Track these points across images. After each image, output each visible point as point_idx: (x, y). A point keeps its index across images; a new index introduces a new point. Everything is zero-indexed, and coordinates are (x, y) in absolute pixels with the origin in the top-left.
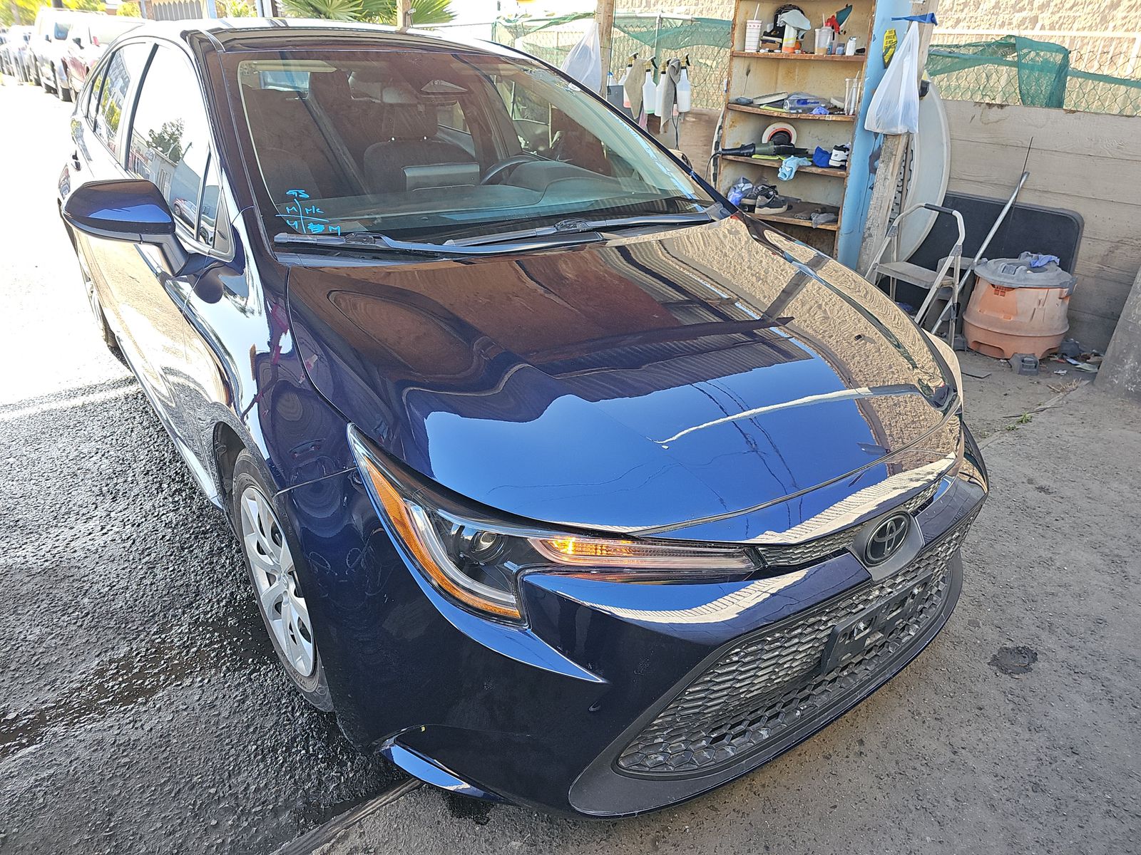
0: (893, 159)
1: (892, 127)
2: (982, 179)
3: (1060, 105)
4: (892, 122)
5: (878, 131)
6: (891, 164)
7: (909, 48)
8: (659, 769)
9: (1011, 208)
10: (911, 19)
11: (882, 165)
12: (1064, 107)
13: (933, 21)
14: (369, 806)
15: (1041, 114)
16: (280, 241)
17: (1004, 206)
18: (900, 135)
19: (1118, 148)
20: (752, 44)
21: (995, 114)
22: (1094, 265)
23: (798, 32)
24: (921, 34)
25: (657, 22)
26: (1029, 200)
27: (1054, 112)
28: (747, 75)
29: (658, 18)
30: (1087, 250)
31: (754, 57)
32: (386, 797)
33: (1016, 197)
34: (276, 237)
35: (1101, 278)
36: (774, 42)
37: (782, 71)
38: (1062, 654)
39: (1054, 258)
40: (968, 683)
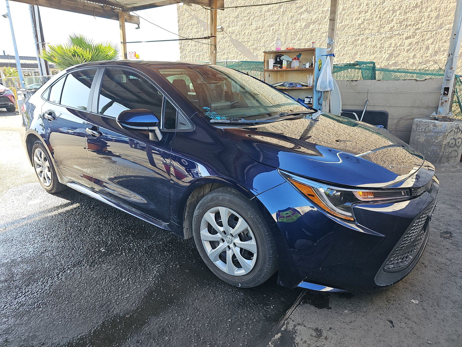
0: (327, 99)
1: (326, 89)
2: (353, 104)
3: (375, 79)
4: (326, 87)
5: (321, 90)
6: (327, 101)
7: (328, 64)
8: (393, 269)
9: (365, 112)
10: (327, 56)
11: (324, 101)
12: (376, 79)
13: (334, 56)
14: (287, 313)
15: (370, 82)
16: (212, 122)
17: (363, 112)
18: (328, 91)
19: (396, 90)
20: (271, 67)
21: (354, 83)
22: (394, 127)
23: (287, 62)
24: (331, 60)
25: (225, 63)
26: (370, 109)
27: (373, 81)
28: (269, 77)
29: (226, 62)
30: (390, 122)
31: (272, 71)
32: (291, 309)
33: (366, 108)
34: (210, 121)
35: (396, 131)
36: (277, 66)
37: (279, 76)
38: (458, 231)
39: (382, 126)
40: (439, 243)
